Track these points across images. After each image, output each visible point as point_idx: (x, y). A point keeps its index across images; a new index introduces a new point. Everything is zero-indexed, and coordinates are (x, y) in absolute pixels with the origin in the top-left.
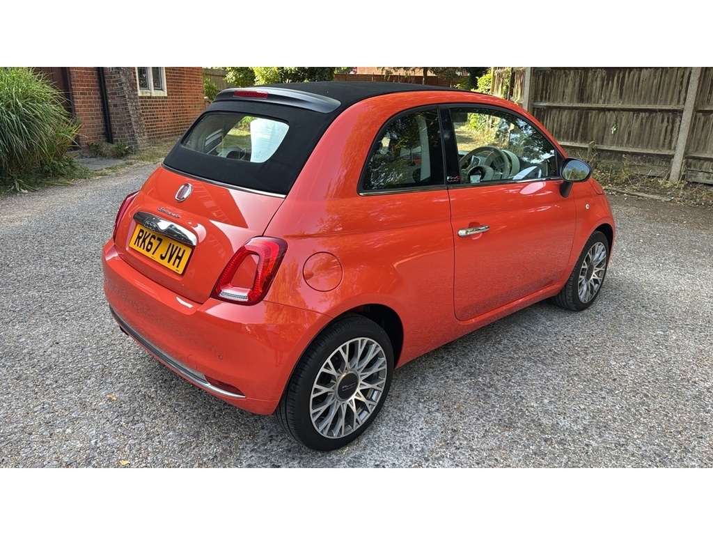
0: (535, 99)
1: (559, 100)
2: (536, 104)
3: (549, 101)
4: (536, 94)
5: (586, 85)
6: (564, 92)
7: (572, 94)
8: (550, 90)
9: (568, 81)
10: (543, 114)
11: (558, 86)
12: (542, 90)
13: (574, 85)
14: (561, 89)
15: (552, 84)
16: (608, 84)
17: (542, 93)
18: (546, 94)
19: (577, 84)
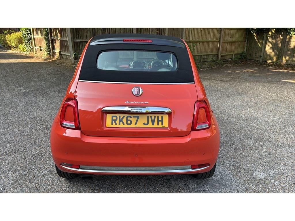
0: (74, 38)
1: (85, 39)
2: (75, 40)
3: (80, 39)
4: (74, 36)
5: (95, 32)
6: (86, 35)
7: (90, 36)
8: (80, 34)
9: (87, 31)
10: (79, 44)
11: (84, 33)
12: (76, 34)
13: (90, 33)
14: (85, 34)
15: (80, 32)
16: (104, 32)
17: (76, 35)
18: (78, 36)
19: (91, 32)
